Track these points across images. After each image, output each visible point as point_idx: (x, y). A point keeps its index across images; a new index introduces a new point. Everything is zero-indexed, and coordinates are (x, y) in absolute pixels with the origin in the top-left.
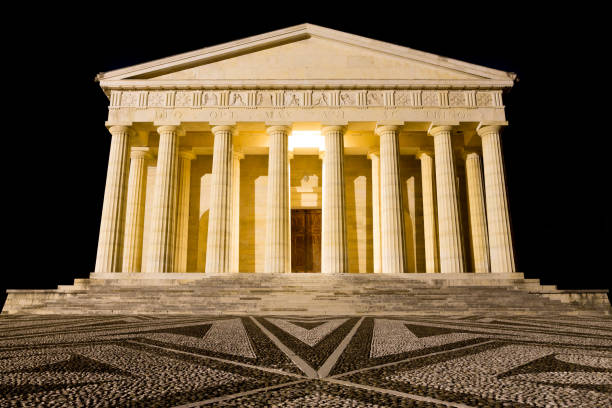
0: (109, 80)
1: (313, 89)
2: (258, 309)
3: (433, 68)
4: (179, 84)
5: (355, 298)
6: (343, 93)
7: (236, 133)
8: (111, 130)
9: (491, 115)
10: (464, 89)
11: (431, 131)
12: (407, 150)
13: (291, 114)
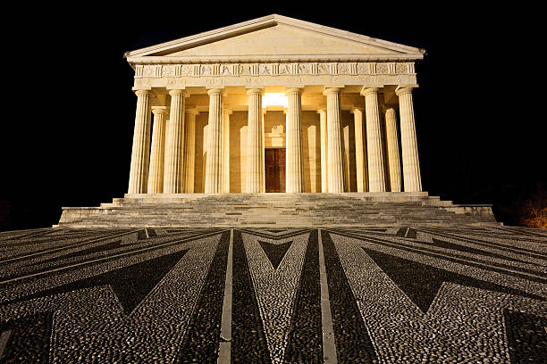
0: (134, 57)
1: (279, 62)
2: (239, 223)
3: (365, 47)
4: (184, 59)
5: (311, 213)
6: (301, 65)
7: (225, 95)
8: (136, 93)
9: (406, 79)
10: (387, 61)
11: (363, 92)
12: (345, 107)
13: (264, 81)
